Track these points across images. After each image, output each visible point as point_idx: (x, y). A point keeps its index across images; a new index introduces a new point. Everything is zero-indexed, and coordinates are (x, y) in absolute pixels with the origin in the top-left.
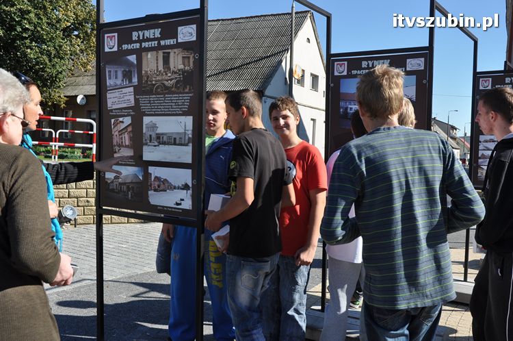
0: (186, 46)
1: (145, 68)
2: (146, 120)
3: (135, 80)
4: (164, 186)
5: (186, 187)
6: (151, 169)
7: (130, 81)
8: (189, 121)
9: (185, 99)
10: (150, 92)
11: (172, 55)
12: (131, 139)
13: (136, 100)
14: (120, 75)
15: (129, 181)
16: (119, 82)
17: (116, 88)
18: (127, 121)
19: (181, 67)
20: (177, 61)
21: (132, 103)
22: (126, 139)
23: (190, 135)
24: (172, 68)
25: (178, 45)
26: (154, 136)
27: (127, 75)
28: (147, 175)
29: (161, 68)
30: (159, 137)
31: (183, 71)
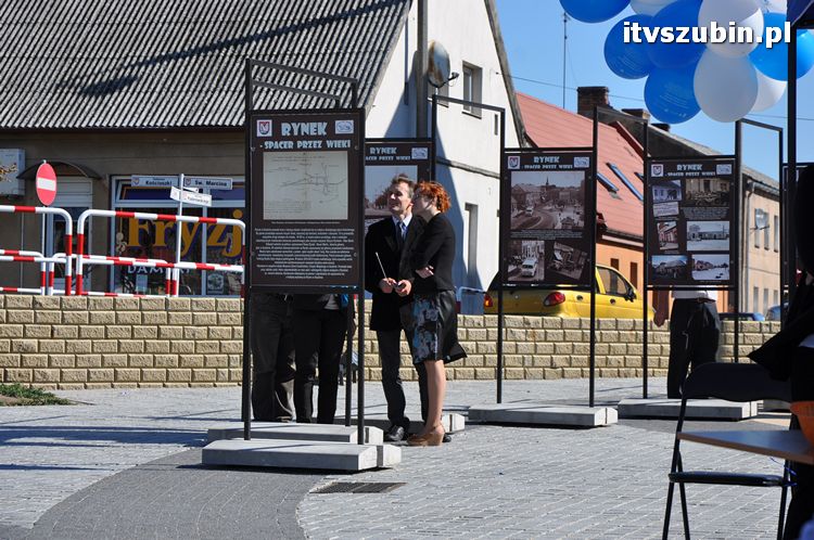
0: (723, 177)
1: (688, 189)
2: (689, 224)
3: (680, 197)
4: (705, 266)
5: (725, 266)
6: (694, 256)
7: (675, 197)
8: (727, 224)
9: (724, 210)
10: (693, 205)
11: (711, 182)
12: (676, 237)
13: (680, 211)
14: (665, 193)
15: (674, 265)
16: (664, 198)
17: (661, 202)
18: (673, 224)
19: (719, 190)
20: (715, 186)
21: (677, 212)
22: (672, 237)
23: (728, 232)
24: (712, 189)
25: (717, 176)
26: (696, 234)
27: (673, 194)
28: (690, 261)
29: (702, 189)
30: (700, 235)
31: (722, 193)
